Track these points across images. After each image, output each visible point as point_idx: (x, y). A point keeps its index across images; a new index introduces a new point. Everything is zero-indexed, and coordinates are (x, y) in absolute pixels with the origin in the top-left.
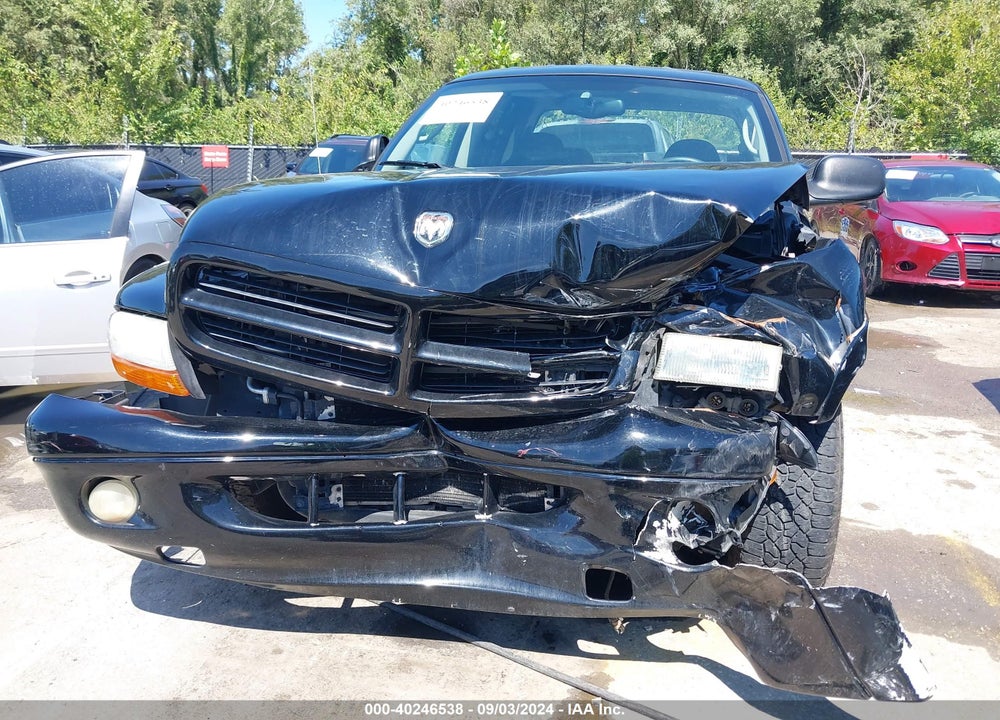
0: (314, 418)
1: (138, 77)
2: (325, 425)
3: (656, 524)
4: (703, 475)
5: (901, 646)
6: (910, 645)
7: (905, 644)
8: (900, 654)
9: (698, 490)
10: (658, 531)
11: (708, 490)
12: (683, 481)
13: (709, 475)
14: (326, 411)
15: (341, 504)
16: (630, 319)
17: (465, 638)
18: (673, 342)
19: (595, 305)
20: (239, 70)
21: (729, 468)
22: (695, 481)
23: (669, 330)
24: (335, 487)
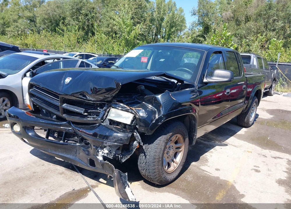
0: (52, 118)
1: (129, 38)
2: (54, 119)
3: (100, 150)
4: (108, 140)
5: (126, 186)
6: (129, 187)
7: (127, 186)
8: (125, 188)
9: (108, 144)
10: (100, 152)
11: (110, 144)
12: (105, 141)
13: (110, 141)
14: (54, 116)
15: (57, 137)
16: (105, 104)
17: (78, 171)
18: (113, 110)
19: (93, 100)
20: (166, 35)
21: (115, 140)
22: (107, 142)
23: (113, 108)
24: (56, 133)
